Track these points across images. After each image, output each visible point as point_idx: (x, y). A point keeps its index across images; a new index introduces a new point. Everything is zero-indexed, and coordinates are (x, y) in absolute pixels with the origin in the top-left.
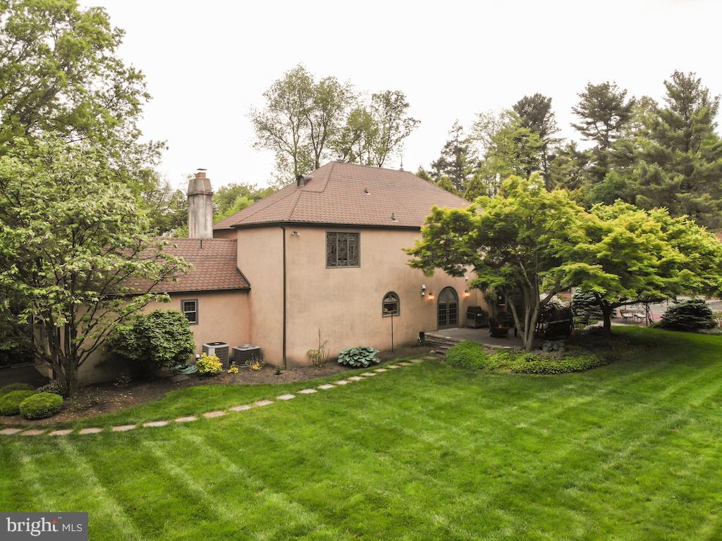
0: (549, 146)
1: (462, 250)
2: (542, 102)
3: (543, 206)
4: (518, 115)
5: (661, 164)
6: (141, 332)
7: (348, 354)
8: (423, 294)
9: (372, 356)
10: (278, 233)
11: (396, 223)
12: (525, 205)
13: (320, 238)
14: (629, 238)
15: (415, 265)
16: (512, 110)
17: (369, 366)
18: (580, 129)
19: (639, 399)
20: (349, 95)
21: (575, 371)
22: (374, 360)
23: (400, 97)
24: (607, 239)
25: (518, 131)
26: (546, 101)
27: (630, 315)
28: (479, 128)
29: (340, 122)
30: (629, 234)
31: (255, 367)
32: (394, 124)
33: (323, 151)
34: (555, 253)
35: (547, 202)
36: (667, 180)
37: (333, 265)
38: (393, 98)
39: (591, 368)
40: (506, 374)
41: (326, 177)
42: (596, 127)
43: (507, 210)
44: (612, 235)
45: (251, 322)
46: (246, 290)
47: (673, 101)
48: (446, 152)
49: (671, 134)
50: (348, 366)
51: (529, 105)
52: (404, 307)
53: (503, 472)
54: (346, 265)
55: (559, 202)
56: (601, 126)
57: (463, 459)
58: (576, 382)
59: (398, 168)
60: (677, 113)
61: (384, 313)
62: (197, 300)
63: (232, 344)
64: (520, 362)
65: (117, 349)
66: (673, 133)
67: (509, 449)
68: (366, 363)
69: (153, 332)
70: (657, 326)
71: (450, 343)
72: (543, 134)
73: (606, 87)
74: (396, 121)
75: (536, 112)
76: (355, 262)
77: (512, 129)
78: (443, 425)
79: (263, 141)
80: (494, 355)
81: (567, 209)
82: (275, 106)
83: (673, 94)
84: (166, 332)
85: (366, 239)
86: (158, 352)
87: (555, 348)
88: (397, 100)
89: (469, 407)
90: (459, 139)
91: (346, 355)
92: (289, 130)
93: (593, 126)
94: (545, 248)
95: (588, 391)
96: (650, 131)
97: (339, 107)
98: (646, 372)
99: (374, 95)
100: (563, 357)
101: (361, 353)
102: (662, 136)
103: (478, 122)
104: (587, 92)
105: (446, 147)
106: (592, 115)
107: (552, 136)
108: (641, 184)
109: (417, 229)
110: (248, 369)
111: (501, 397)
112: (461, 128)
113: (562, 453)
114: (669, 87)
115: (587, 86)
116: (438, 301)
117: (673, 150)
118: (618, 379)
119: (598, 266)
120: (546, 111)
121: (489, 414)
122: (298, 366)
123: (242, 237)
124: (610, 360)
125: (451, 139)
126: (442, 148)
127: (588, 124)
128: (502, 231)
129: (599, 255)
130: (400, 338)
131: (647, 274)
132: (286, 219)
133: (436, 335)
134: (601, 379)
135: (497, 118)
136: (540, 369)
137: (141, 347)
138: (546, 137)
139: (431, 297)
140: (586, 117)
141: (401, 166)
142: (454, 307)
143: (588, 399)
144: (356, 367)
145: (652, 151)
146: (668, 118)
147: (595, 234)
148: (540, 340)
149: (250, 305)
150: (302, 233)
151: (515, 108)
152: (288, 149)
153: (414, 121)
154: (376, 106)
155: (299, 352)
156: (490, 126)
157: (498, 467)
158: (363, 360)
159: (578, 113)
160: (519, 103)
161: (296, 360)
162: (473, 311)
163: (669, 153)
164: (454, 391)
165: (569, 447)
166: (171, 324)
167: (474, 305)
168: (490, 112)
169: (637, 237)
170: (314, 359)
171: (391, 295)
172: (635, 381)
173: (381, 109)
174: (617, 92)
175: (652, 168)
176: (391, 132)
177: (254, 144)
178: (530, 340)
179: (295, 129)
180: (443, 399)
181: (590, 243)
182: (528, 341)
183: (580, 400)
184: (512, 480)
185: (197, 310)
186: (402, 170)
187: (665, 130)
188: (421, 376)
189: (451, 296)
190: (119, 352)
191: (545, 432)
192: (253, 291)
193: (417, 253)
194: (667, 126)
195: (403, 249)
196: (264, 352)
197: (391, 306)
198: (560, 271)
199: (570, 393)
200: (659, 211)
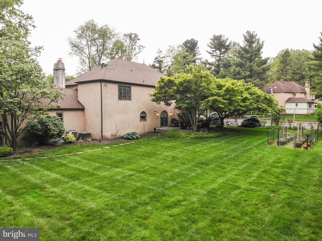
0: (196, 61)
1: (172, 94)
2: (194, 42)
3: (201, 77)
4: (185, 47)
5: (241, 68)
6: (43, 123)
7: (128, 134)
8: (155, 113)
9: (137, 135)
10: (98, 84)
11: (145, 83)
12: (195, 76)
13: (115, 88)
14: (232, 87)
15: (154, 100)
16: (182, 45)
17: (136, 139)
18: (210, 53)
19: (236, 144)
20: (114, 34)
21: (212, 138)
22: (138, 136)
23: (136, 36)
24: (224, 88)
25: (185, 54)
26: (196, 42)
27: (230, 123)
28: (169, 52)
29: (110, 45)
30: (232, 86)
31: (90, 140)
32: (134, 48)
33: (102, 57)
34: (206, 94)
35: (203, 75)
36: (243, 74)
37: (121, 99)
38: (133, 36)
39: (218, 137)
40: (189, 139)
41: (115, 64)
42: (216, 53)
43: (189, 78)
44: (226, 87)
45: (85, 123)
46: (82, 109)
47: (246, 43)
48: (155, 61)
49: (245, 56)
50: (128, 139)
51: (189, 43)
52: (148, 118)
53: (194, 160)
54: (126, 99)
55: (208, 75)
56: (218, 52)
57: (180, 158)
58: (213, 140)
59: (142, 63)
60: (247, 48)
61: (141, 120)
62: (63, 113)
63: (79, 131)
64: (193, 135)
65: (33, 130)
66: (246, 56)
67: (194, 155)
68: (135, 137)
69: (48, 123)
70: (240, 126)
71: (166, 131)
72: (194, 56)
73: (221, 36)
74: (134, 46)
75: (192, 46)
76: (130, 98)
77: (182, 53)
78: (170, 151)
79: (74, 52)
80: (183, 133)
81: (210, 78)
82: (80, 36)
83: (246, 40)
84: (53, 124)
85: (134, 89)
86: (51, 131)
87: (205, 131)
88: (135, 37)
89: (177, 147)
90: (161, 56)
91: (127, 135)
92: (86, 47)
93: (215, 52)
94: (202, 92)
95: (218, 142)
96: (237, 54)
97: (109, 38)
98: (237, 137)
99: (125, 34)
100: (208, 134)
101: (133, 134)
102: (242, 57)
103: (169, 49)
104: (213, 38)
105: (155, 59)
106: (215, 48)
107: (198, 57)
108: (233, 75)
109: (154, 87)
110: (86, 141)
111: (189, 144)
112: (161, 51)
113: (212, 156)
114: (245, 37)
115: (213, 36)
116: (161, 116)
117: (246, 62)
118: (227, 139)
119: (221, 97)
120: (196, 46)
121: (185, 148)
122: (108, 139)
123: (80, 87)
124: (224, 135)
125: (157, 56)
126: (153, 60)
127: (213, 51)
128: (186, 87)
129: (221, 94)
130: (147, 130)
131: (237, 102)
132: (102, 78)
133: (160, 129)
134: (222, 140)
135: (176, 48)
136: (200, 137)
137: (43, 129)
138: (195, 57)
139: (158, 114)
140: (212, 48)
141: (144, 62)
142: (166, 119)
143: (219, 144)
144: (131, 139)
145: (238, 62)
146: (244, 49)
147: (220, 87)
148: (199, 128)
149: (84, 116)
150: (109, 85)
151: (183, 44)
152: (86, 56)
153: (142, 47)
154: (125, 39)
155: (108, 134)
156: (174, 51)
157: (192, 159)
158: (134, 137)
159: (209, 46)
160: (185, 42)
161: (107, 137)
162: (173, 120)
163: (244, 63)
164: (171, 143)
165: (214, 155)
166: (55, 121)
167: (174, 118)
168: (173, 45)
169: (235, 87)
170: (114, 137)
171: (143, 113)
172: (233, 140)
173: (128, 41)
174: (225, 39)
175: (238, 69)
176: (133, 51)
177: (69, 53)
178: (196, 128)
179: (89, 47)
180: (168, 145)
181: (218, 90)
182: (195, 129)
183: (216, 144)
184: (197, 161)
185: (63, 117)
186: (144, 64)
187: (243, 54)
188: (157, 140)
189: (166, 115)
190: (34, 131)
191: (206, 151)
192: (86, 110)
193: (154, 96)
194: (244, 52)
195: (149, 94)
196: (92, 135)
197: (143, 117)
198: (208, 100)
199: (212, 143)
200: (241, 80)
